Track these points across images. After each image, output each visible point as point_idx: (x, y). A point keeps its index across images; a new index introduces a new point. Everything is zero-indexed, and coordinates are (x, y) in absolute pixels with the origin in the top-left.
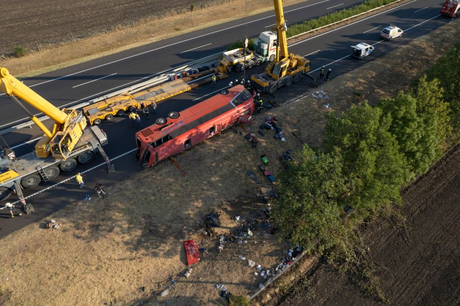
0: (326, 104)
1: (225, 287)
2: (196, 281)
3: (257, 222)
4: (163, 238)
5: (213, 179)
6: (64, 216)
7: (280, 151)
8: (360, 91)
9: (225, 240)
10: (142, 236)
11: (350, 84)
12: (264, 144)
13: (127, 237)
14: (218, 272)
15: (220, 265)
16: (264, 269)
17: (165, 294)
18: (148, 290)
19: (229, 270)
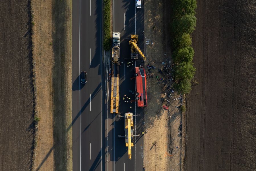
0: (151, 43)
1: (177, 107)
2: (172, 110)
3: (169, 91)
4: (160, 112)
5: (155, 94)
6: (146, 129)
7: (157, 71)
8: (153, 25)
9: (168, 100)
10: (158, 115)
11: (149, 26)
12: (153, 74)
13: (157, 118)
14: (174, 106)
15: (172, 104)
16: (179, 98)
17: (170, 117)
18: (167, 119)
19: (175, 104)
